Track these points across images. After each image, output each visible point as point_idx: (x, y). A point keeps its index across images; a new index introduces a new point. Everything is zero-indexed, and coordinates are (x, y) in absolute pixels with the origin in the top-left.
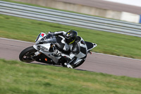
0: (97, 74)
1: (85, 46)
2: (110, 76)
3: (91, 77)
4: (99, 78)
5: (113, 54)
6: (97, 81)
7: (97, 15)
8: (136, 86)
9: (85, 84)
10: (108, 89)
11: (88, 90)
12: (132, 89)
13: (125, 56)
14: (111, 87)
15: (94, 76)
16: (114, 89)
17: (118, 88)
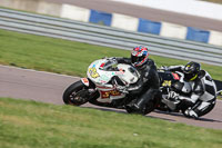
0: (25, 103)
1: (213, 84)
2: (47, 105)
3: (17, 107)
4: (29, 108)
5: (49, 70)
6: (26, 114)
7: (23, 8)
8: (88, 121)
9: (7, 117)
10: (44, 125)
11: (12, 128)
12: (82, 126)
13: (69, 74)
14: (48, 123)
15: (21, 105)
16: (53, 126)
17: (59, 124)
